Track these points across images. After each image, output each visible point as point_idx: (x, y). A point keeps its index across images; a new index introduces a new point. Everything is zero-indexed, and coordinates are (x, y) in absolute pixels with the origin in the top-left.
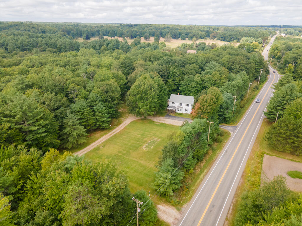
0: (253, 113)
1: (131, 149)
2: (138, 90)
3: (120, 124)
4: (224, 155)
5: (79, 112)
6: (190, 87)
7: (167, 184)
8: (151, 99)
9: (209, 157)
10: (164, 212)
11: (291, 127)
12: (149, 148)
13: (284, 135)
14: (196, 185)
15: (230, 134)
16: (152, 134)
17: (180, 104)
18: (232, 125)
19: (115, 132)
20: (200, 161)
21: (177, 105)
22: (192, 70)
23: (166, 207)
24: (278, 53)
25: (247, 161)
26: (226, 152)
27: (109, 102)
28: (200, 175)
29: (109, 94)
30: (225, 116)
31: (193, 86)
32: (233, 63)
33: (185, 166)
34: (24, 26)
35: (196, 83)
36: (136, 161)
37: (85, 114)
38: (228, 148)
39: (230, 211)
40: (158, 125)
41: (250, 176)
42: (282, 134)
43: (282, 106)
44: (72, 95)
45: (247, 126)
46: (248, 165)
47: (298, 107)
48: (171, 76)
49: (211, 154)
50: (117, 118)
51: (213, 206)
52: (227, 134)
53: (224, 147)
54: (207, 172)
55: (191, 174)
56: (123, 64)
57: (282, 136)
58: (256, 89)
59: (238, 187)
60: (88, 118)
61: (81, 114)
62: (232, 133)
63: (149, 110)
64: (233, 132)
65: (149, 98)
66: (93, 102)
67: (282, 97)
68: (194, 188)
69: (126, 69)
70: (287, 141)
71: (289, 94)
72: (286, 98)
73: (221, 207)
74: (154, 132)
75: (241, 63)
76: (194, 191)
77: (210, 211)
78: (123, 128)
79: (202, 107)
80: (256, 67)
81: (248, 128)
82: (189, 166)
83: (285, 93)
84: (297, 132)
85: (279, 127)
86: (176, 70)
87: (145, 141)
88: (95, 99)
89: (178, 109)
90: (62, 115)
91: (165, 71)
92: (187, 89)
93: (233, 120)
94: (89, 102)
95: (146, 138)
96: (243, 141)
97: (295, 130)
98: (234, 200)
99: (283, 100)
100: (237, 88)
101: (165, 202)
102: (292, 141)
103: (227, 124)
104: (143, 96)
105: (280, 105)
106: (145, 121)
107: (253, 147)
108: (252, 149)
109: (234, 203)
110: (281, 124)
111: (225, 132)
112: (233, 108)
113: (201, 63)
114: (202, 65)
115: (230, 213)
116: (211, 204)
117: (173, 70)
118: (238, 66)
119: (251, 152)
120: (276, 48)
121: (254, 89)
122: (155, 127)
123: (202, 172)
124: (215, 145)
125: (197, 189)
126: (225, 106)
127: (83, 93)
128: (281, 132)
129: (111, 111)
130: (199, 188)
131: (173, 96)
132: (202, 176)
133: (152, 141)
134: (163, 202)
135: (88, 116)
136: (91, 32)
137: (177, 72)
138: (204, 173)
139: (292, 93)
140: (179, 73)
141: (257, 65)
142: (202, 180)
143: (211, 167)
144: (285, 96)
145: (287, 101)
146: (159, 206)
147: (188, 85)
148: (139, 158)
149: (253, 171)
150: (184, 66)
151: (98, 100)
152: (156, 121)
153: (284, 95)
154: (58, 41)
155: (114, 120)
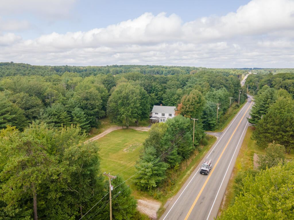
0: (237, 123)
1: (110, 152)
2: (119, 95)
3: (100, 133)
4: (212, 154)
5: (55, 115)
6: (173, 99)
7: (148, 174)
8: (132, 104)
9: (196, 157)
10: (146, 206)
11: (277, 122)
12: (130, 151)
13: (272, 130)
14: (182, 180)
15: (215, 138)
16: (134, 140)
17: (163, 114)
18: (218, 132)
19: (94, 139)
20: (185, 159)
21: (160, 115)
22: (173, 85)
23: (148, 201)
24: (252, 84)
25: (237, 159)
26: (213, 152)
27: (89, 109)
28: (187, 171)
29: (89, 102)
30: (209, 122)
31: (175, 98)
32: (213, 82)
33: (169, 160)
34: (14, 65)
35: (178, 95)
36: (115, 162)
37: (61, 117)
38: (216, 149)
39: (224, 203)
40: (140, 133)
41: (242, 171)
42: (270, 130)
43: (265, 110)
44: (48, 100)
45: (232, 132)
46: (238, 162)
47: (281, 105)
48: (154, 91)
49: (198, 155)
50: (97, 128)
51: (203, 198)
52: (214, 139)
53: (210, 148)
54: (194, 169)
55: (176, 170)
56: (106, 81)
57: (269, 131)
58: (237, 107)
59: (230, 180)
60: (64, 122)
61: (56, 117)
62: (217, 138)
63: (130, 116)
64: (219, 137)
65: (131, 103)
66: (71, 108)
67: (264, 101)
68: (180, 183)
69: (109, 86)
70: (275, 137)
71: (269, 97)
72: (267, 102)
73: (212, 199)
74: (136, 138)
75: (220, 82)
76: (181, 186)
77: (200, 203)
78: (103, 136)
79: (185, 107)
80: (235, 88)
81: (233, 133)
82: (173, 161)
83: (266, 97)
84: (285, 126)
85: (265, 123)
86: (158, 85)
87: (127, 145)
88: (73, 105)
89: (162, 119)
90: (34, 115)
91: (147, 86)
92: (170, 102)
93: (217, 128)
94: (67, 107)
95: (128, 143)
96: (231, 143)
97: (282, 124)
98: (227, 192)
99: (265, 104)
100: (219, 100)
101: (146, 197)
102: (280, 136)
103: (212, 131)
104: (125, 101)
105: (263, 108)
106: (127, 130)
107: (241, 148)
108: (240, 149)
109: (227, 194)
110: (267, 120)
111: (211, 137)
112: (217, 117)
113: (183, 82)
114: (183, 83)
115: (224, 204)
116: (200, 196)
117: (155, 85)
118: (218, 84)
119: (240, 151)
120: (251, 80)
121: (235, 107)
122: (137, 135)
123: (188, 169)
124: (201, 147)
125: (184, 183)
126: (208, 112)
127: (61, 98)
128: (268, 128)
129: (90, 118)
130: (186, 182)
131: (155, 107)
132: (189, 172)
133: (133, 145)
134: (144, 196)
135: (64, 120)
136: (79, 70)
137: (159, 87)
138: (191, 170)
139: (272, 96)
140: (161, 88)
141: (236, 86)
142: (189, 175)
143: (198, 164)
144: (266, 100)
145: (268, 104)
146: (140, 200)
147: (171, 97)
148: (119, 159)
149: (244, 167)
150: (166, 83)
151: (77, 106)
152: (139, 130)
153: (265, 98)
154: (45, 74)
155: (94, 129)
